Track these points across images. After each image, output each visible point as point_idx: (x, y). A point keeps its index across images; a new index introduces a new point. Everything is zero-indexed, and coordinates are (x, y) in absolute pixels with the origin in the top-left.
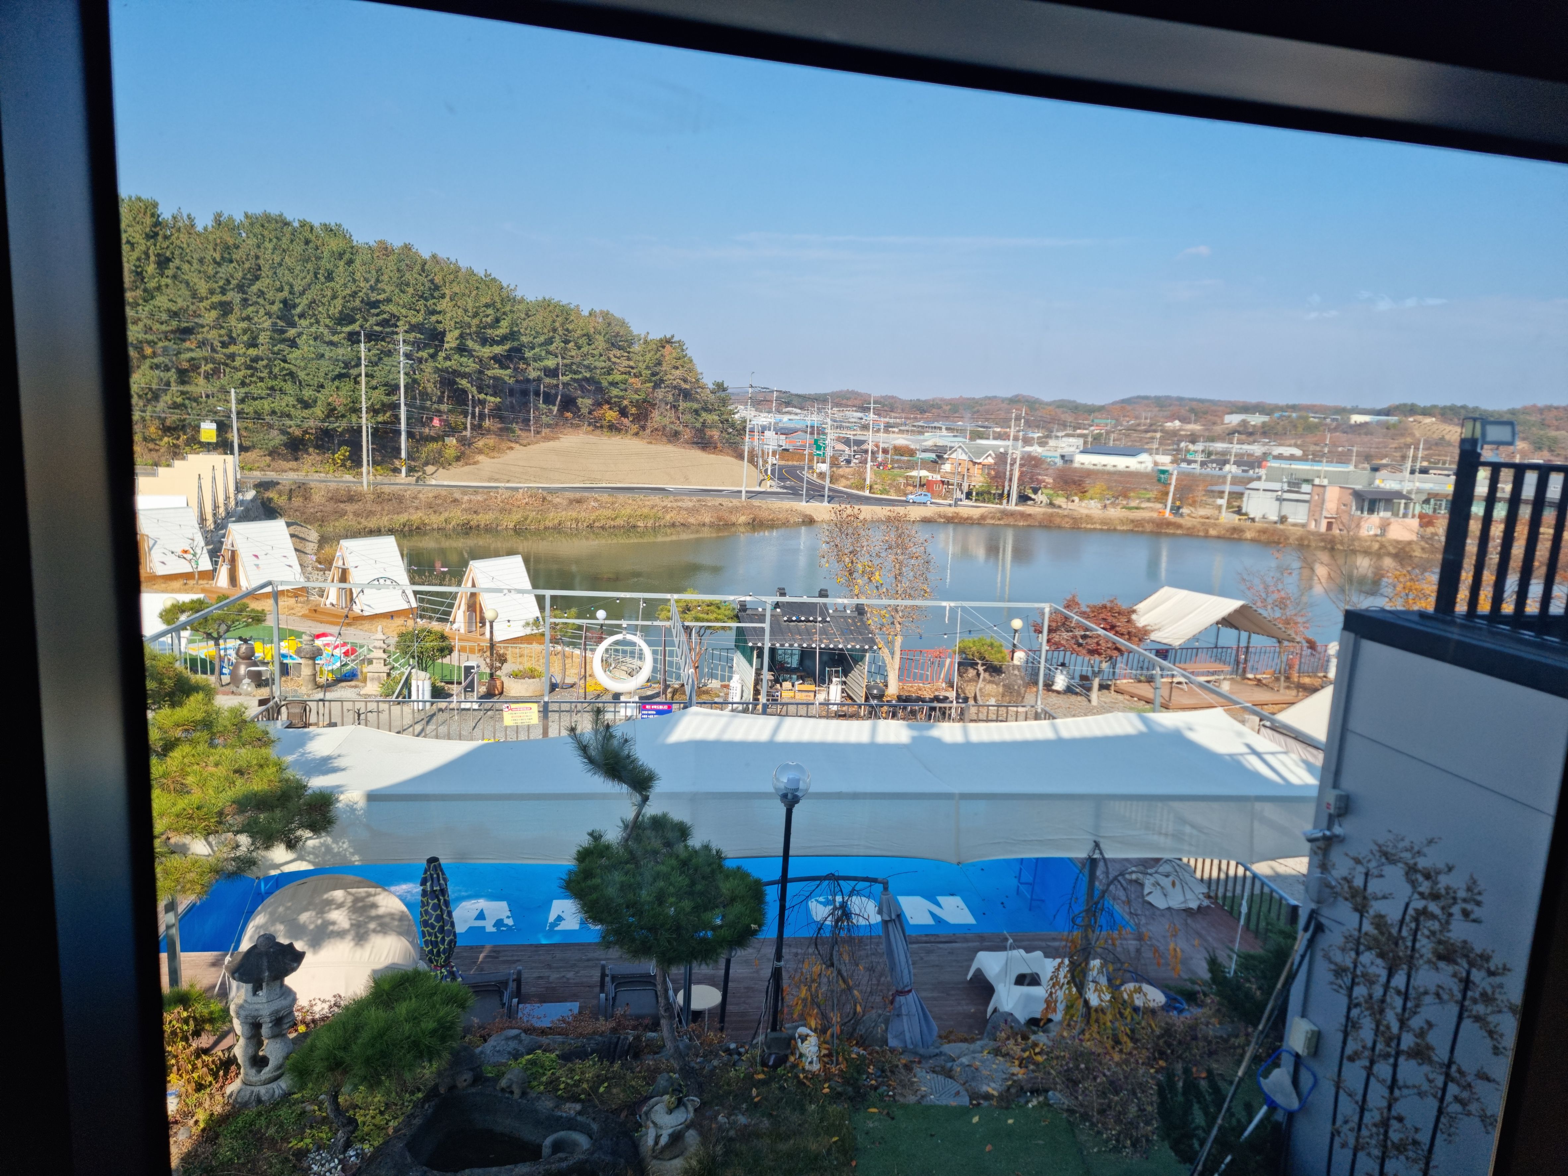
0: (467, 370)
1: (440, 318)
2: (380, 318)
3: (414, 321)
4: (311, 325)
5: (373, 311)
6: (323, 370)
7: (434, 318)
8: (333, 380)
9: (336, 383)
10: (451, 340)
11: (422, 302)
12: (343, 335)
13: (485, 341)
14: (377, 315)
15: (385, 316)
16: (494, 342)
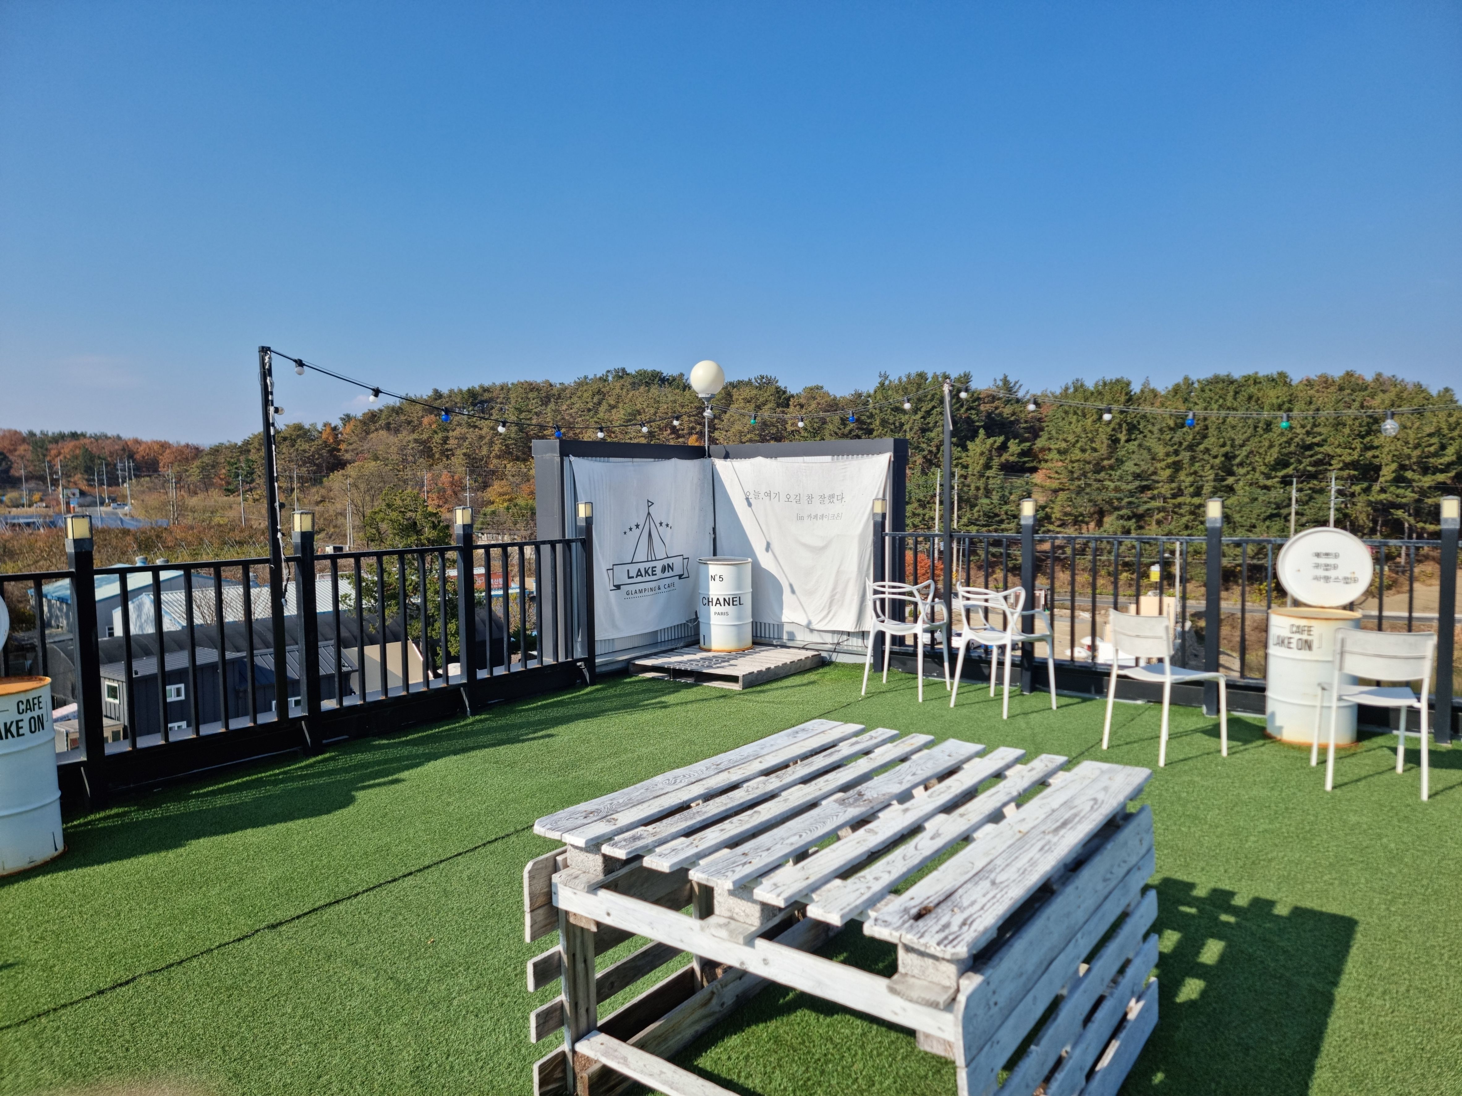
0: (1404, 500)
1: (1377, 453)
2: (1314, 458)
3: (1348, 459)
4: (1248, 473)
5: (1307, 453)
6: (1256, 512)
7: (1369, 454)
8: (1265, 520)
9: (1267, 523)
10: (1387, 473)
11: (1359, 440)
12: (1277, 479)
13: (1426, 470)
14: (1311, 456)
15: (1320, 456)
16: (1436, 470)
